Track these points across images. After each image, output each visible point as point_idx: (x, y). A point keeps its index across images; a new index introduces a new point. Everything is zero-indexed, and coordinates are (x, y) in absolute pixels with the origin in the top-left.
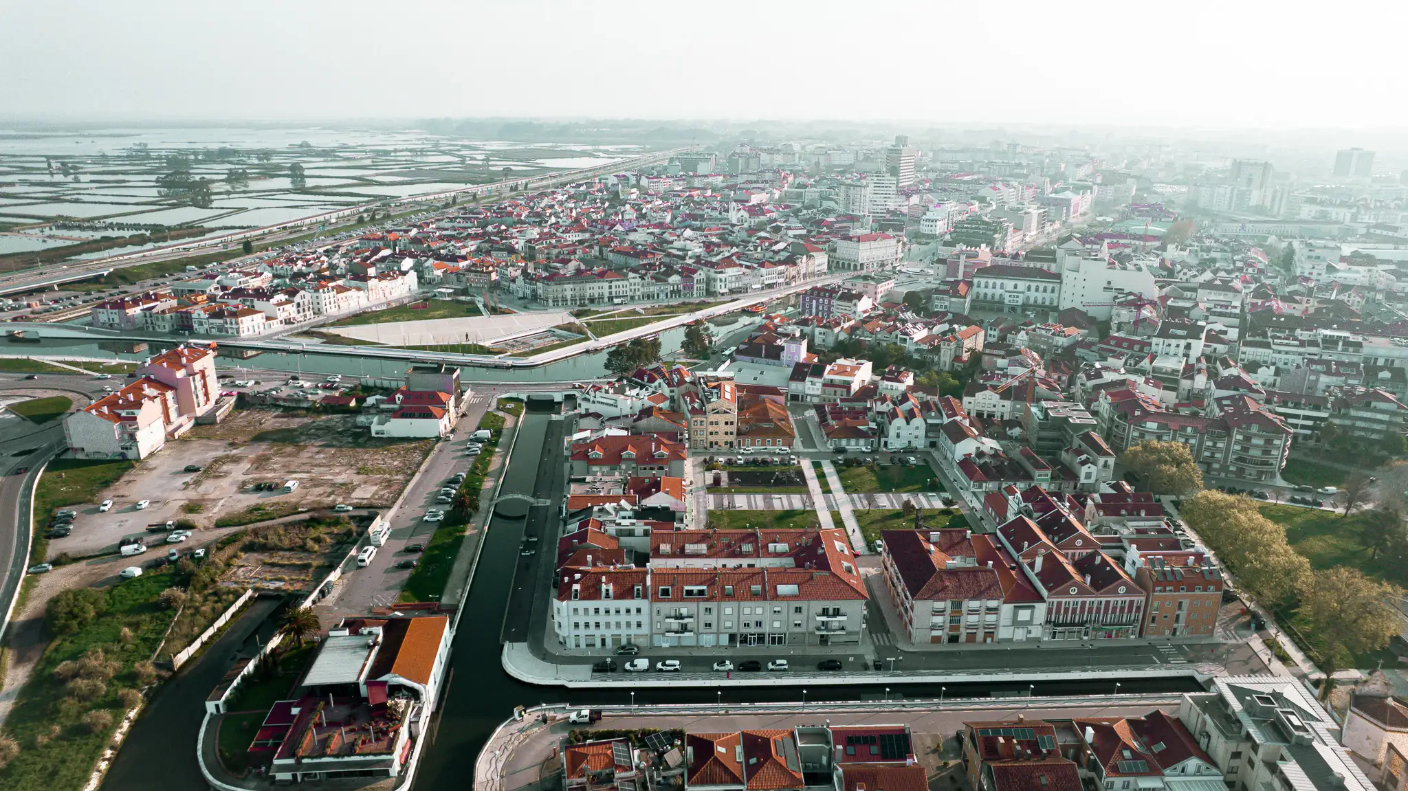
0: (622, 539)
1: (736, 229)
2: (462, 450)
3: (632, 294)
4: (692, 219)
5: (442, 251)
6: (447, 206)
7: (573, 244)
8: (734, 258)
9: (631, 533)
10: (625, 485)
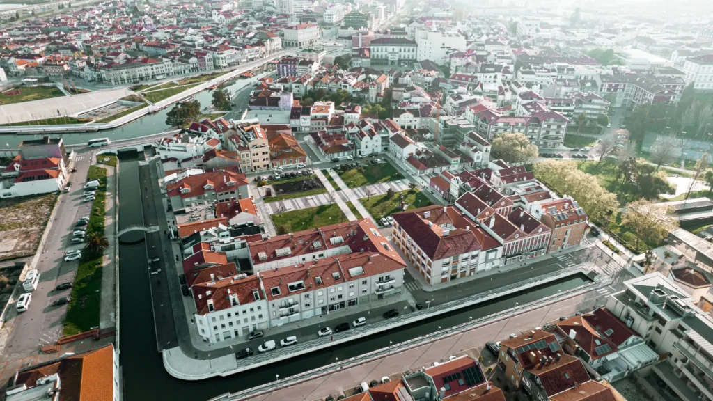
0: (227, 253)
1: (220, 26)
2: (80, 198)
3: (167, 72)
4: (191, 22)
5: (19, 52)
6: (12, 19)
7: (117, 42)
8: (226, 44)
9: (232, 248)
10: (215, 211)
